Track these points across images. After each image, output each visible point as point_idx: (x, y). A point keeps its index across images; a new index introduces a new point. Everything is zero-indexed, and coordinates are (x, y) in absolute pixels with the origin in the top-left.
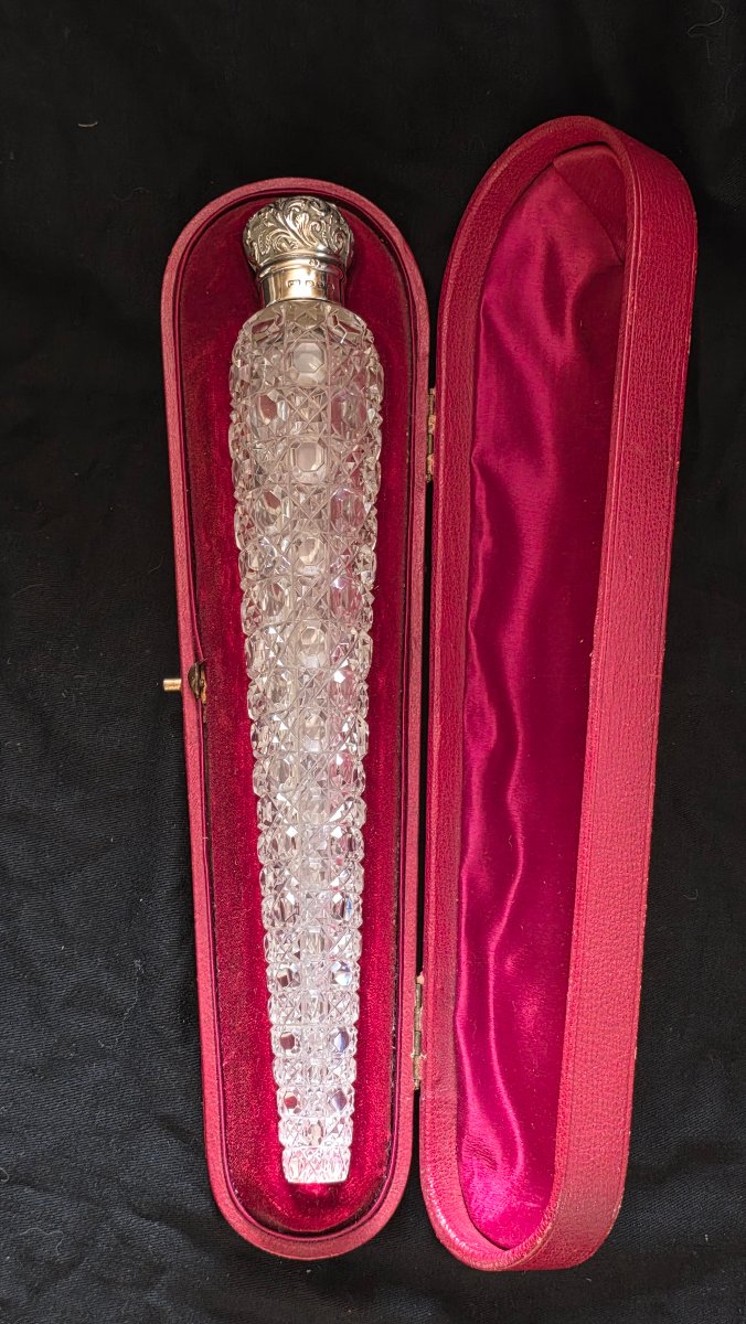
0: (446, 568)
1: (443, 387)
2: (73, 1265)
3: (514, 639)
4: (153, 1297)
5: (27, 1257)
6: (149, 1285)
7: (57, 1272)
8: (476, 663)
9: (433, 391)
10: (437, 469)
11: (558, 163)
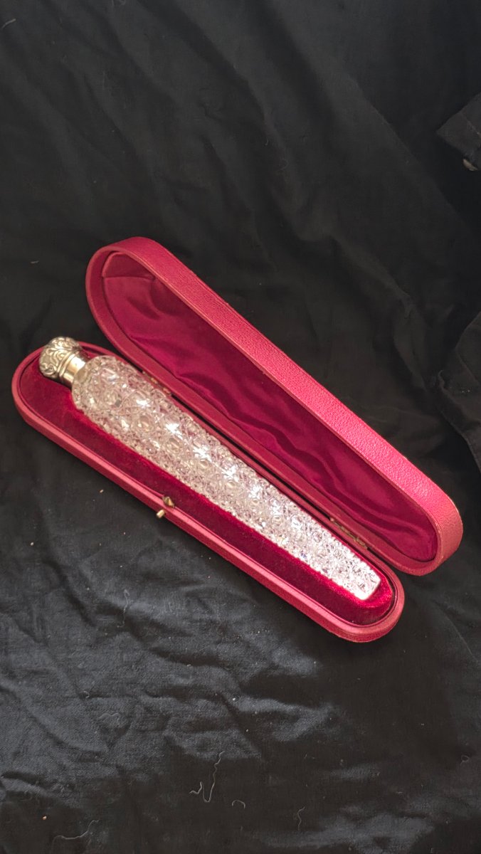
0: (205, 411)
1: (145, 368)
2: (126, 728)
3: (246, 406)
4: (166, 733)
5: (105, 730)
6: (163, 728)
7: (120, 732)
8: (244, 424)
9: (144, 373)
10: (170, 390)
11: (104, 274)
